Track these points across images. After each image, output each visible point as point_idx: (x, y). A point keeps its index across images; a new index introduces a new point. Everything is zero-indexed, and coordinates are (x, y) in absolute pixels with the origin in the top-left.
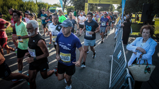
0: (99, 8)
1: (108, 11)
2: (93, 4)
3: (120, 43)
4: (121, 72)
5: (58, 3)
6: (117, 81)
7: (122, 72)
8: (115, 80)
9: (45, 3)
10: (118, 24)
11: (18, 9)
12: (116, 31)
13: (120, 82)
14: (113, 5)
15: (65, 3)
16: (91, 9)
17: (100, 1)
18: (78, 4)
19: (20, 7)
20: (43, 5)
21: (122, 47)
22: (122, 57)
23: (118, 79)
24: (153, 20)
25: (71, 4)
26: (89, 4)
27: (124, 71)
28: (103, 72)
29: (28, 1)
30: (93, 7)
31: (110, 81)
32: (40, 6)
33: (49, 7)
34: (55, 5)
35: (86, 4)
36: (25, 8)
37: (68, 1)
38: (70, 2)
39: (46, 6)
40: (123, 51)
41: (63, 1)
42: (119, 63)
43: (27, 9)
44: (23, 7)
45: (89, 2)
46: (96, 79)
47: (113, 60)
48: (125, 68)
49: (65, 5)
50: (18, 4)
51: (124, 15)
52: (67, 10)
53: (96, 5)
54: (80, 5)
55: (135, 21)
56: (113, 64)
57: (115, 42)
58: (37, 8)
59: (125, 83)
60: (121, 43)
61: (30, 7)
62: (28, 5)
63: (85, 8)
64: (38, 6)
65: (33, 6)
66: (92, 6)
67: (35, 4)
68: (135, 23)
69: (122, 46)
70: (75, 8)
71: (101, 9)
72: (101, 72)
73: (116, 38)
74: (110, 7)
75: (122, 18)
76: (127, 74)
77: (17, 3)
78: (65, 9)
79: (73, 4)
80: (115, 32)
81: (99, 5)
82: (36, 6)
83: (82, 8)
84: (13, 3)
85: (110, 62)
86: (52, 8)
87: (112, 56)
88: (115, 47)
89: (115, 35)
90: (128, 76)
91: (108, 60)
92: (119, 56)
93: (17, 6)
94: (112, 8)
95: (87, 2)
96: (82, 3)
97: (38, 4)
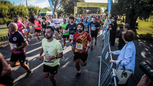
0: (87, 11)
1: (96, 14)
2: (82, 7)
3: (107, 44)
4: (108, 72)
5: (48, 7)
6: (105, 80)
8: (103, 80)
9: (35, 7)
10: (106, 26)
11: (9, 13)
12: (104, 33)
13: (107, 81)
14: (101, 8)
15: (55, 7)
16: (80, 12)
17: (88, 5)
18: (67, 8)
19: (11, 11)
20: (33, 9)
22: (109, 58)
23: (106, 78)
24: (137, 22)
25: (61, 8)
27: (110, 71)
28: (92, 72)
29: (18, 5)
30: (82, 11)
31: (99, 80)
32: (30, 10)
33: (39, 11)
34: (46, 9)
35: (75, 7)
36: (16, 12)
37: (58, 5)
38: (60, 6)
39: (37, 10)
41: (54, 5)
42: (107, 63)
43: (18, 12)
44: (14, 11)
45: (78, 6)
46: (87, 79)
47: (101, 61)
48: (112, 68)
49: (55, 9)
50: (9, 8)
51: (111, 18)
52: (57, 13)
53: (84, 8)
54: (69, 9)
55: (121, 23)
56: (101, 65)
57: (103, 44)
58: (27, 12)
59: (111, 82)
61: (20, 11)
62: (18, 9)
63: (75, 12)
64: (29, 10)
65: (23, 10)
66: (81, 9)
67: (25, 9)
68: (121, 24)
70: (64, 11)
71: (89, 11)
73: (104, 40)
74: (98, 10)
75: (109, 20)
76: (113, 73)
77: (7, 7)
78: (56, 12)
79: (63, 8)
81: (88, 8)
82: (27, 10)
83: (71, 12)
84: (3, 7)
85: (99, 62)
86: (43, 12)
87: (101, 57)
88: (103, 48)
89: (103, 36)
90: (113, 76)
91: (97, 61)
92: (106, 58)
93: (7, 10)
94: (100, 10)
95: (76, 6)
96: (71, 7)
97: (29, 8)
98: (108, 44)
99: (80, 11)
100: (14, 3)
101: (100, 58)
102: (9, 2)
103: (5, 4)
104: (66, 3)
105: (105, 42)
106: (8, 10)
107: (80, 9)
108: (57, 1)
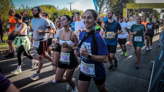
11: (52, 17)
12: (161, 38)
15: (100, 8)
17: (140, 6)
19: (54, 15)
26: (128, 10)
29: (62, 9)
32: (74, 14)
35: (124, 9)
37: (104, 6)
38: (106, 7)
41: (99, 6)
44: (57, 15)
45: (128, 8)
46: (132, 87)
50: (52, 12)
53: (136, 11)
54: (117, 12)
62: (62, 13)
64: (72, 14)
67: (69, 12)
72: (139, 79)
82: (70, 14)
94: (157, 14)
95: (125, 7)
96: (120, 9)
97: (73, 12)
99: (131, 14)
100: (58, 7)
102: (53, 7)
103: (50, 8)
104: (113, 4)
106: (51, 14)
107: (130, 12)
108: (103, 1)
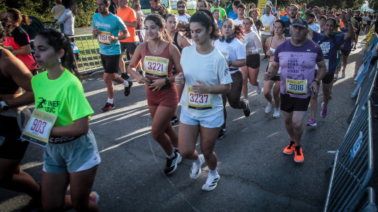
4: (352, 201)
7: (354, 201)
10: (369, 50)
12: (360, 72)
21: (367, 123)
22: (364, 153)
27: (360, 197)
40: (367, 134)
42: (352, 171)
47: (337, 165)
60: (367, 109)
69: (368, 117)
73: (356, 96)
76: (367, 204)
80: (355, 76)
87: (337, 153)
88: (349, 123)
89: (356, 85)
92: (354, 152)
98: (366, 105)
101: (334, 155)
105: (359, 101)
